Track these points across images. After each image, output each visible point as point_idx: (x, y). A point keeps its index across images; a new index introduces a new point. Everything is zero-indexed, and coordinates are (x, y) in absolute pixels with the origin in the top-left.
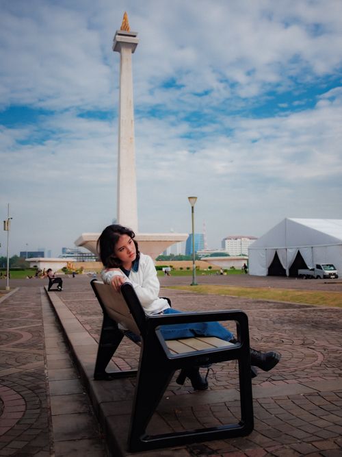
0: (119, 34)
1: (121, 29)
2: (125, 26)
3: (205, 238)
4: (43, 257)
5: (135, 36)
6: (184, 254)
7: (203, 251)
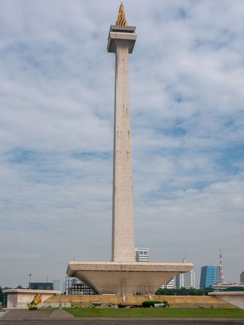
0: (114, 31)
1: (117, 24)
2: (121, 20)
3: (222, 271)
4: (52, 289)
5: (132, 32)
6: (198, 288)
7: (219, 285)
